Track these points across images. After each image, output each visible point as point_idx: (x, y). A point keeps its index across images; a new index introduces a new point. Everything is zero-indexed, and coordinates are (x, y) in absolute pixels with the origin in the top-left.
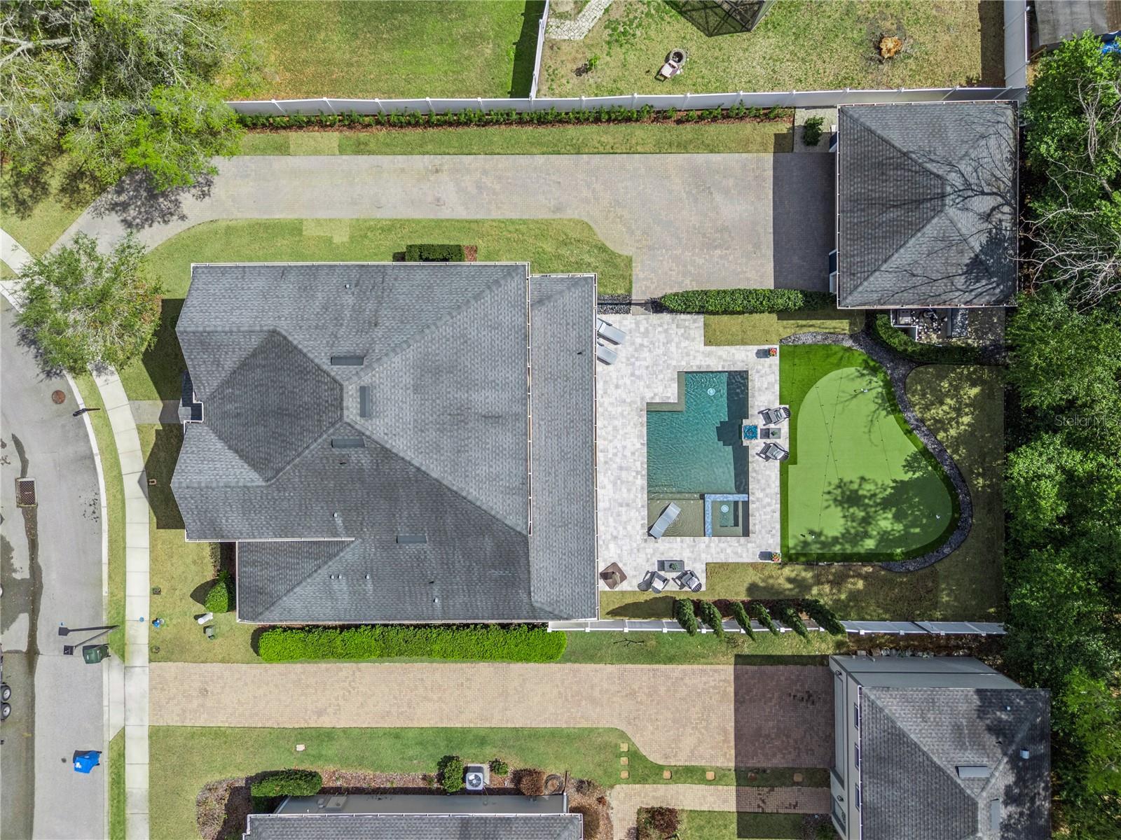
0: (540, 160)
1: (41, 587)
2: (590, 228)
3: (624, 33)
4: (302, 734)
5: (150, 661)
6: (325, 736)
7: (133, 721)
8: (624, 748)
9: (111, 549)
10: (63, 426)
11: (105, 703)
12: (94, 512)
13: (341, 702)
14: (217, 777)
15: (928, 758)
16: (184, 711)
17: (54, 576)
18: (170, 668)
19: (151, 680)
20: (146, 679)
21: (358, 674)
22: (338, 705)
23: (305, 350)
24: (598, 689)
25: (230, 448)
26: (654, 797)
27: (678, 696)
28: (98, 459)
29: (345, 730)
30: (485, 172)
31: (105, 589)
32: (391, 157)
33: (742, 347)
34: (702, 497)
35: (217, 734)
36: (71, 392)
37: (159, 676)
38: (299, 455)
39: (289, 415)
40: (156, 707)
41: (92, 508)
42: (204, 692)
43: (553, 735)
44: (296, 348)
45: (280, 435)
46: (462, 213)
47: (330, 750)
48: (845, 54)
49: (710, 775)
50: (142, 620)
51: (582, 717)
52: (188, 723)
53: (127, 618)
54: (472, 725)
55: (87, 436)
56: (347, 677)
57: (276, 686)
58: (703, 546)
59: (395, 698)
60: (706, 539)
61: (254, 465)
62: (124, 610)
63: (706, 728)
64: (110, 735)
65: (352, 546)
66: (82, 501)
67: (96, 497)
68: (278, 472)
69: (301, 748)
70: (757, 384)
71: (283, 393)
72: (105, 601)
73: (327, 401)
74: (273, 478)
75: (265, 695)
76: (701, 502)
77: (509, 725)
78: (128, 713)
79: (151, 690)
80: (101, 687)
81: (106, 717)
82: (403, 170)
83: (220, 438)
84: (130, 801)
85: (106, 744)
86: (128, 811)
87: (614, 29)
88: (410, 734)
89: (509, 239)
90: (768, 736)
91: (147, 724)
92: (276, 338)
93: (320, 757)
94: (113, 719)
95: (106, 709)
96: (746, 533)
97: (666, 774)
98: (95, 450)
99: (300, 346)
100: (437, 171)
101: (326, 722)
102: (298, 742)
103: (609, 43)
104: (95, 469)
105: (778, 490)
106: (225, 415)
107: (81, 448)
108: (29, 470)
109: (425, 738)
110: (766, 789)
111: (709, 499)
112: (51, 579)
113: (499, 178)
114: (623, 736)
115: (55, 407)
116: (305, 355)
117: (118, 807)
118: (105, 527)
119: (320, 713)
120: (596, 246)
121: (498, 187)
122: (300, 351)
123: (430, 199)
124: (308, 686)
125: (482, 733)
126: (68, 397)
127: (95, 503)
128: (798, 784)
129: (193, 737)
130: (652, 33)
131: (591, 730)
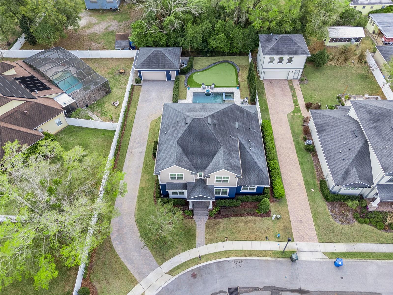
0: (133, 130)
1: (272, 286)
2: (154, 120)
3: (104, 113)
4: (308, 190)
5: (293, 241)
6: (307, 183)
7: (318, 249)
8: (292, 114)
9: (253, 256)
10: (206, 274)
11: (314, 260)
12: (239, 262)
13: (295, 178)
14: (331, 217)
15: (275, 44)
16: (310, 229)
17: (266, 280)
18: (295, 234)
19: (301, 241)
20: (301, 243)
21: (284, 174)
22: (296, 179)
23: (184, 131)
24: (277, 119)
25: (211, 161)
26: (304, 109)
27: (276, 104)
28: (219, 260)
29: (304, 178)
30: (134, 142)
31: (269, 259)
32: (125, 164)
33: (187, 93)
34: (224, 101)
35: (315, 216)
36: (192, 270)
37: (299, 238)
38: (213, 134)
39: (202, 137)
40: (310, 240)
41: (238, 263)
42: (301, 221)
43: (292, 127)
44: (183, 134)
45: (207, 141)
46: (145, 147)
47: (311, 181)
48: (121, 78)
49: (295, 99)
50: (279, 244)
51: (286, 122)
52: (314, 227)
53: (279, 250)
54: (294, 146)
55: (209, 264)
56: (286, 177)
57: (294, 198)
58: (236, 100)
59: (290, 164)
60: (235, 99)
61: (217, 151)
62: (276, 251)
63: (283, 99)
64: (326, 258)
65: (240, 139)
66: (235, 267)
67: (233, 261)
68: (218, 142)
69: (313, 190)
70: (196, 91)
71: (195, 139)
72: (274, 259)
73: (198, 124)
74: (220, 145)
75: (298, 201)
76: (225, 101)
77: (292, 137)
78: (316, 250)
79: (305, 242)
80: (308, 261)
81: (319, 260)
82: (129, 161)
83: (208, 165)
84: (350, 250)
85: (331, 260)
86: (354, 251)
87: (103, 115)
88: (301, 160)
89: (154, 137)
90: (282, 89)
91: (318, 243)
92: (179, 142)
93: (314, 185)
94: (320, 257)
95: (316, 260)
96: (233, 93)
97: (297, 106)
98: (215, 261)
99: (182, 133)
100: (131, 153)
101: (302, 183)
102: (311, 191)
103: (106, 116)
104: (222, 261)
105: (222, 88)
106: (202, 163)
107: (214, 266)
108: (224, 290)
109: (300, 156)
110: (295, 89)
111: (224, 99)
112: (268, 281)
113: (136, 139)
114: (289, 114)
115: (198, 277)
116: (185, 131)
117: (354, 255)
118: (245, 258)
119: (300, 185)
120: (158, 119)
121: (139, 139)
122: (184, 133)
123: (139, 155)
124: (292, 188)
125: (296, 143)
126: (194, 271)
127: (236, 262)
128: (292, 84)
129: (318, 225)
130: (106, 108)
131: (289, 121)
